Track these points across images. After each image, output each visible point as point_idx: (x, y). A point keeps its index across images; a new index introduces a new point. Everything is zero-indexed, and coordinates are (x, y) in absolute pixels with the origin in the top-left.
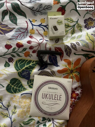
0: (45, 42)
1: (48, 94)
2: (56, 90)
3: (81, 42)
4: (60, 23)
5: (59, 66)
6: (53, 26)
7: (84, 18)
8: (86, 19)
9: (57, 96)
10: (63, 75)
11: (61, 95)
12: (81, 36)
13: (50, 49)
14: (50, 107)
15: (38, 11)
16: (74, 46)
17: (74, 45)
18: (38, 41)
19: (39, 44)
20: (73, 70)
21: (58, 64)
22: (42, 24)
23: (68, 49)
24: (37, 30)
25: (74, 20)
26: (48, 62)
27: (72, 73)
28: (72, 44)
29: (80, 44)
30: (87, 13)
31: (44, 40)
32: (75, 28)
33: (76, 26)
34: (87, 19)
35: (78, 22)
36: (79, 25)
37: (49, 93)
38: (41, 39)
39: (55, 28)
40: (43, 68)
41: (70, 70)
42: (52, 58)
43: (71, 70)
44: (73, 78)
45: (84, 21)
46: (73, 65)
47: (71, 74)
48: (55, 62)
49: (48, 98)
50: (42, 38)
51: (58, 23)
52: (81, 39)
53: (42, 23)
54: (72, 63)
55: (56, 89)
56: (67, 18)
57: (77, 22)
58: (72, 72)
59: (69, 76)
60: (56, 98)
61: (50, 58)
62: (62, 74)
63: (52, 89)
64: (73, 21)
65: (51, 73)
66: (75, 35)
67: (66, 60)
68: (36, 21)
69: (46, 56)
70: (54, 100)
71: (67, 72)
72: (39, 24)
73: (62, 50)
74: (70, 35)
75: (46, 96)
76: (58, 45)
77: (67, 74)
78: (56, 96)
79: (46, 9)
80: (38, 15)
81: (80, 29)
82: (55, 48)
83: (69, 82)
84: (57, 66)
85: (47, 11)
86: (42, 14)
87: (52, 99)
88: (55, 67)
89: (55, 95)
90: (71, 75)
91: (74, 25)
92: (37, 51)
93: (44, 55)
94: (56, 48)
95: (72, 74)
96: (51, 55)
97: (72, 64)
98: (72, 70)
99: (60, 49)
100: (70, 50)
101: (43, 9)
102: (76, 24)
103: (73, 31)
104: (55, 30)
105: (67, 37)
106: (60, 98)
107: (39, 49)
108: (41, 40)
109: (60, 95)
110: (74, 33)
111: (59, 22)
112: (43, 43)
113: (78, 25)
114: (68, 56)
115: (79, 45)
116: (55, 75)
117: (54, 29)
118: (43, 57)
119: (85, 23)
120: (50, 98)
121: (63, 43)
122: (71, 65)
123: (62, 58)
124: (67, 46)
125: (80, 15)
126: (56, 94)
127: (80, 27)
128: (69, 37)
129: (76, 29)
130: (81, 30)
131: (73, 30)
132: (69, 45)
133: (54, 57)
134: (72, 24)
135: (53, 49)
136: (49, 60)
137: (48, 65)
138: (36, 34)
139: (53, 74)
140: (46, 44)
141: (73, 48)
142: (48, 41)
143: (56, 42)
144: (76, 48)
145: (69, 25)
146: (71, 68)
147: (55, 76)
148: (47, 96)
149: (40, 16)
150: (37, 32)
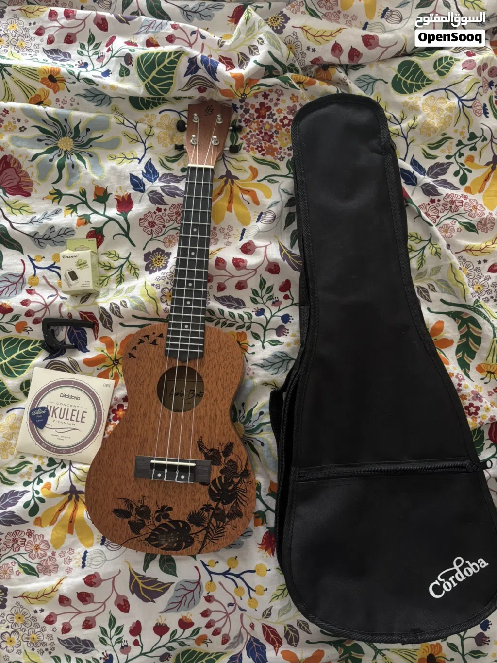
0: (58, 300)
1: (58, 408)
2: (75, 400)
3: (131, 300)
4: (82, 264)
5: (89, 351)
6: (68, 272)
7: (144, 249)
8: (149, 252)
9: (77, 412)
10: (98, 369)
11: (86, 412)
12: (133, 288)
13: (70, 315)
14: (60, 435)
15: (47, 239)
16: (115, 310)
17: (116, 307)
18: (44, 299)
19: (46, 306)
20: (117, 358)
21: (87, 347)
22: (55, 265)
23: (104, 316)
24: (44, 277)
25: (121, 256)
26: (68, 342)
27: (116, 365)
28: (113, 305)
29: (128, 305)
30: (151, 240)
31: (59, 297)
32: (123, 270)
33: (125, 266)
34: (152, 251)
35: (130, 259)
36: (133, 265)
37: (60, 406)
38: (52, 296)
39: (73, 276)
40: (55, 355)
41: (111, 359)
42: (75, 333)
43: (113, 359)
44: (120, 375)
45: (143, 257)
46: (118, 349)
47: (115, 367)
48: (82, 343)
49: (58, 415)
50: (54, 293)
51: (78, 265)
52: (131, 294)
53: (55, 263)
54: (117, 345)
55: (77, 398)
56: (109, 250)
57: (127, 258)
58: (116, 362)
59: (111, 372)
60: (74, 418)
61: (70, 334)
62: (95, 367)
63: (68, 397)
64: (119, 258)
65: (70, 366)
66: (124, 286)
67: (105, 337)
68: (44, 258)
69: (62, 330)
70: (69, 421)
71: (104, 364)
72: (49, 265)
73: (94, 318)
74: (114, 285)
75: (54, 411)
76: (87, 307)
77: (106, 368)
78: (75, 413)
79: (64, 234)
80: (48, 246)
81: (135, 272)
82: (80, 314)
83: (107, 385)
84: (85, 350)
85: (66, 238)
86: (55, 244)
87: (66, 419)
88: (80, 352)
89: (73, 410)
90: (115, 370)
91: (122, 266)
92: (42, 319)
93: (58, 329)
94: (82, 314)
95: (117, 368)
96: (72, 328)
97: (115, 345)
98: (115, 359)
99: (91, 315)
100: (109, 316)
101: (58, 235)
102: (126, 262)
103: (121, 277)
104: (73, 279)
105: (108, 290)
106: (83, 417)
107: (47, 316)
108: (50, 298)
109: (84, 412)
110: (122, 280)
111: (80, 263)
112: (54, 302)
113: (130, 266)
114: (108, 328)
115: (125, 306)
116: (78, 370)
117: (71, 276)
118: (56, 333)
119: (145, 260)
120: (61, 416)
121: (96, 304)
122: (113, 348)
123: (97, 333)
124: (102, 308)
125: (133, 245)
126: (74, 408)
127: (135, 268)
128: (112, 290)
129: (126, 272)
130: (137, 276)
131: (119, 276)
132: (107, 307)
133: (79, 331)
134: (117, 264)
135: (76, 316)
136: (69, 337)
137: (67, 349)
138: (43, 285)
139: (74, 368)
140: (61, 305)
141: (113, 313)
142: (66, 298)
143: (81, 300)
144: (120, 312)
145: (112, 265)
146: (112, 356)
147: (80, 372)
148: (56, 411)
149: (52, 247)
150: (43, 281)
